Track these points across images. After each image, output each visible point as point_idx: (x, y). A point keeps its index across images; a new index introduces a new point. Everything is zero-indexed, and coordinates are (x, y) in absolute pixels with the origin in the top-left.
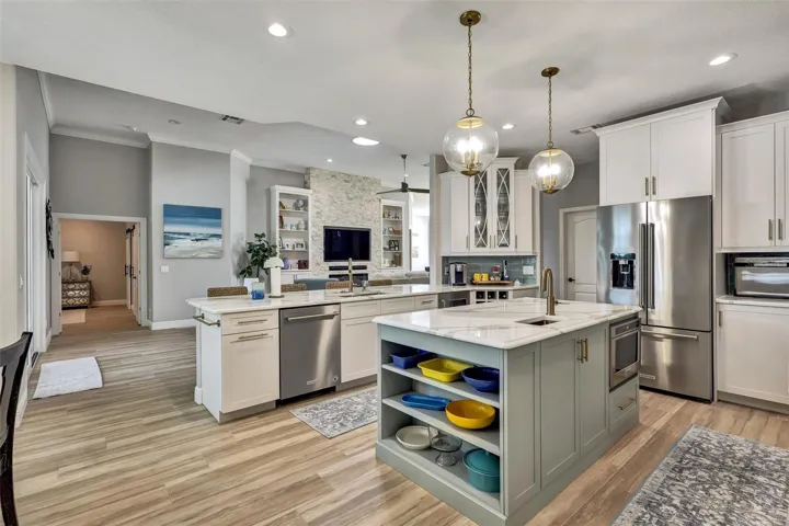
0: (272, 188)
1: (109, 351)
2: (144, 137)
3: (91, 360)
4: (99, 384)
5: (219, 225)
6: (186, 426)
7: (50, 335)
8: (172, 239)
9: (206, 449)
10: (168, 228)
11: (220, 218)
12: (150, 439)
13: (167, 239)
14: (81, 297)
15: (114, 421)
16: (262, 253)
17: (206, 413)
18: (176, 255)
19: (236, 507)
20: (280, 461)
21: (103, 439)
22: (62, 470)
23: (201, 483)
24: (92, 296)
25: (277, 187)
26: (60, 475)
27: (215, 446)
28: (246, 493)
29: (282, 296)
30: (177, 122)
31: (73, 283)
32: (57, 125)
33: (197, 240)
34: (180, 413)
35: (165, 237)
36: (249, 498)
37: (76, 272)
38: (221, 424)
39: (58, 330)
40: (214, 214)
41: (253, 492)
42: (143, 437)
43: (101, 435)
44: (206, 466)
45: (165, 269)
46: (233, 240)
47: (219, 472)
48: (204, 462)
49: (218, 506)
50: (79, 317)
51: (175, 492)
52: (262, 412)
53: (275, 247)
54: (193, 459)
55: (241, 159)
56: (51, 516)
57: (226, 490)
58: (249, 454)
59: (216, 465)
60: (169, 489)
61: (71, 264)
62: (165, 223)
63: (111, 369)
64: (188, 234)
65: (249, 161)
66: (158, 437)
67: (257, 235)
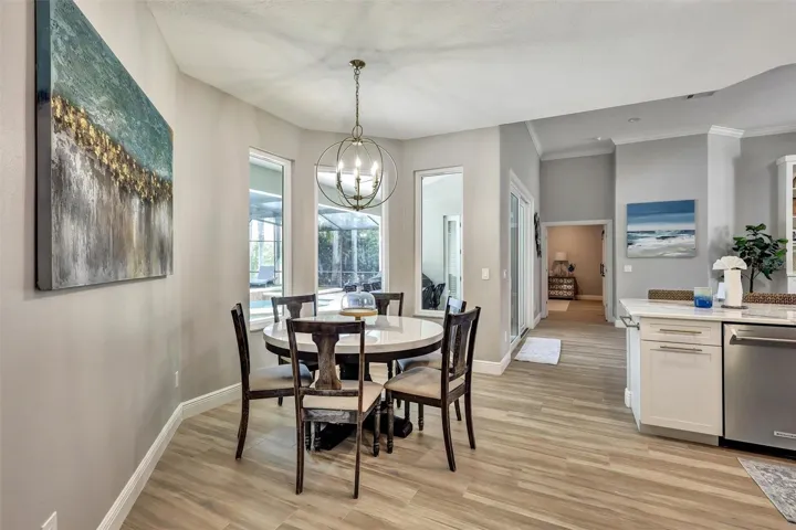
0: (780, 161)
1: (572, 337)
2: (609, 143)
3: (557, 342)
4: (555, 362)
5: (692, 220)
6: (608, 421)
7: (539, 317)
8: (636, 238)
9: (614, 449)
10: (631, 228)
11: (693, 211)
12: (574, 418)
13: (630, 239)
14: (568, 290)
15: (554, 394)
16: (758, 251)
17: (630, 417)
18: (641, 255)
19: (618, 514)
20: (692, 503)
21: (541, 403)
22: (510, 413)
23: (595, 475)
24: (576, 291)
25: (788, 158)
26: (509, 416)
27: (626, 451)
28: (634, 509)
29: (743, 308)
30: (637, 119)
31: (563, 278)
32: (544, 154)
33: (664, 238)
34: (606, 407)
35: (629, 237)
36: (633, 515)
37: (565, 269)
38: (642, 434)
39: (544, 314)
40: (686, 208)
41: (643, 513)
42: (567, 414)
43: (540, 400)
44: (607, 464)
45: (628, 268)
46: (711, 235)
47: (617, 476)
48: (607, 459)
49: (602, 502)
50: (563, 306)
51: (572, 469)
52: (695, 443)
53: (784, 241)
54: (598, 452)
55: (723, 135)
56: (495, 437)
57: (616, 495)
58: (657, 476)
59: (616, 468)
60: (568, 464)
61: (561, 262)
62: (629, 222)
63: (569, 352)
64: (653, 232)
65: (740, 134)
66: (578, 419)
67: (749, 228)
